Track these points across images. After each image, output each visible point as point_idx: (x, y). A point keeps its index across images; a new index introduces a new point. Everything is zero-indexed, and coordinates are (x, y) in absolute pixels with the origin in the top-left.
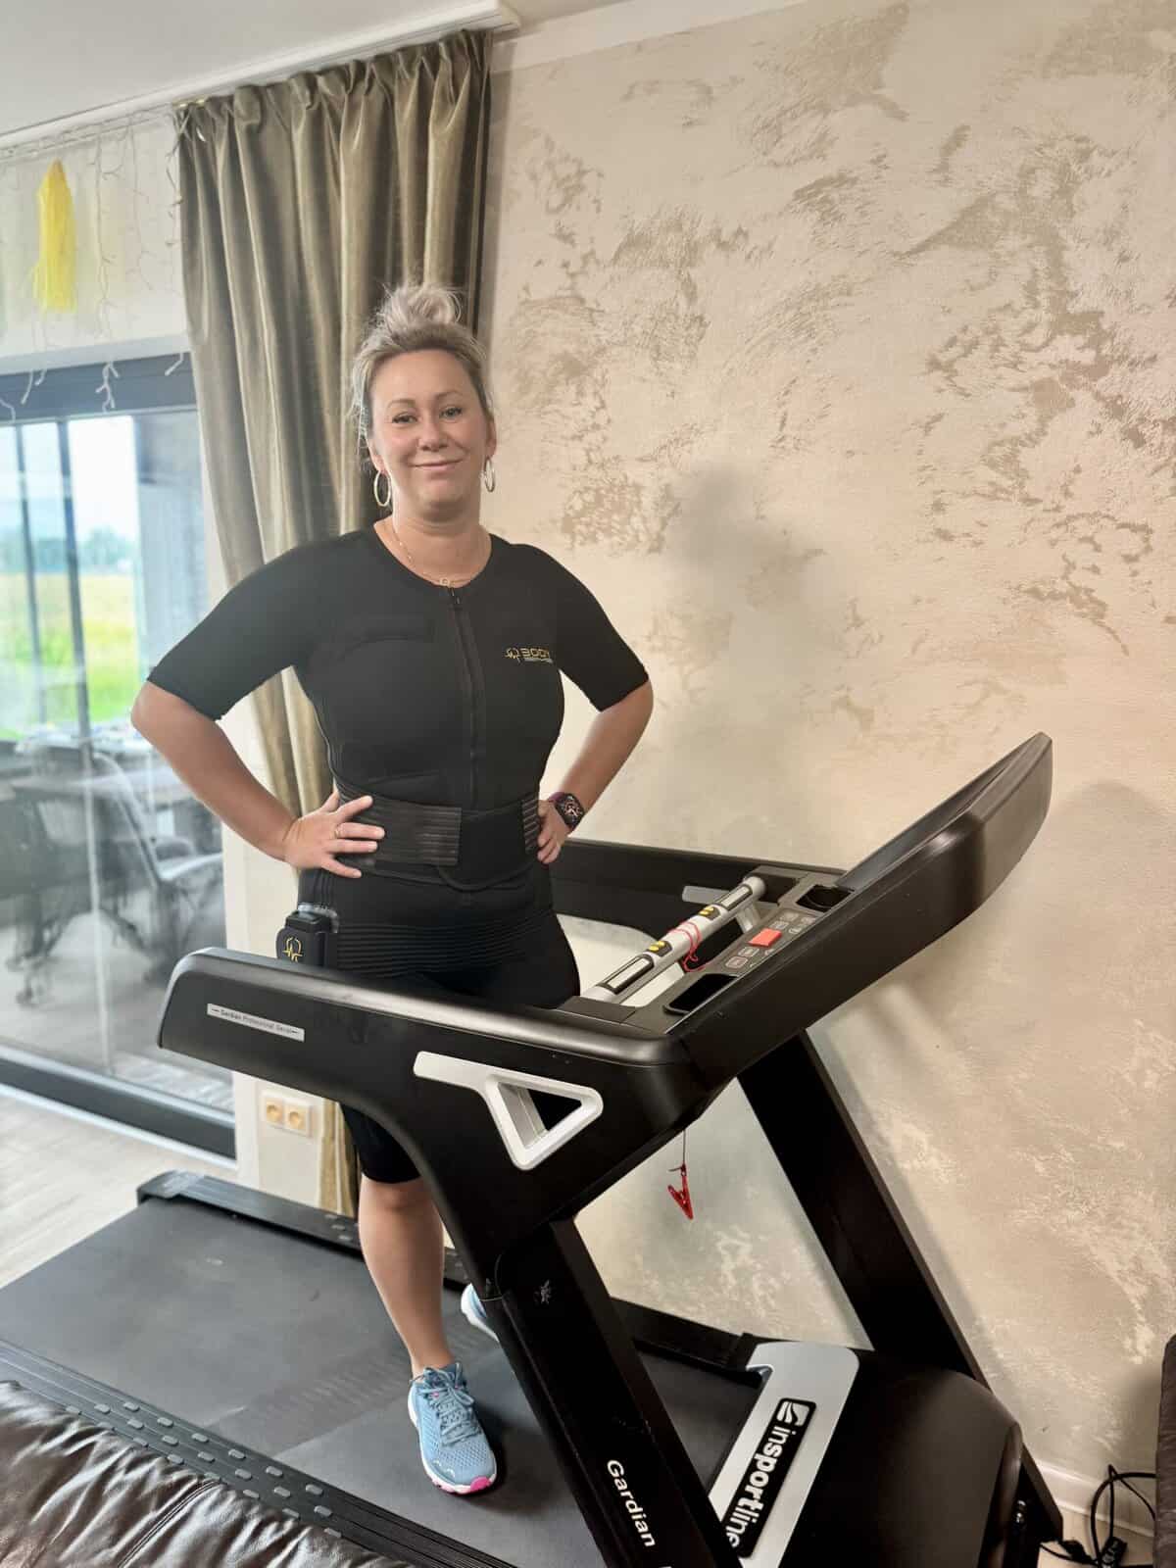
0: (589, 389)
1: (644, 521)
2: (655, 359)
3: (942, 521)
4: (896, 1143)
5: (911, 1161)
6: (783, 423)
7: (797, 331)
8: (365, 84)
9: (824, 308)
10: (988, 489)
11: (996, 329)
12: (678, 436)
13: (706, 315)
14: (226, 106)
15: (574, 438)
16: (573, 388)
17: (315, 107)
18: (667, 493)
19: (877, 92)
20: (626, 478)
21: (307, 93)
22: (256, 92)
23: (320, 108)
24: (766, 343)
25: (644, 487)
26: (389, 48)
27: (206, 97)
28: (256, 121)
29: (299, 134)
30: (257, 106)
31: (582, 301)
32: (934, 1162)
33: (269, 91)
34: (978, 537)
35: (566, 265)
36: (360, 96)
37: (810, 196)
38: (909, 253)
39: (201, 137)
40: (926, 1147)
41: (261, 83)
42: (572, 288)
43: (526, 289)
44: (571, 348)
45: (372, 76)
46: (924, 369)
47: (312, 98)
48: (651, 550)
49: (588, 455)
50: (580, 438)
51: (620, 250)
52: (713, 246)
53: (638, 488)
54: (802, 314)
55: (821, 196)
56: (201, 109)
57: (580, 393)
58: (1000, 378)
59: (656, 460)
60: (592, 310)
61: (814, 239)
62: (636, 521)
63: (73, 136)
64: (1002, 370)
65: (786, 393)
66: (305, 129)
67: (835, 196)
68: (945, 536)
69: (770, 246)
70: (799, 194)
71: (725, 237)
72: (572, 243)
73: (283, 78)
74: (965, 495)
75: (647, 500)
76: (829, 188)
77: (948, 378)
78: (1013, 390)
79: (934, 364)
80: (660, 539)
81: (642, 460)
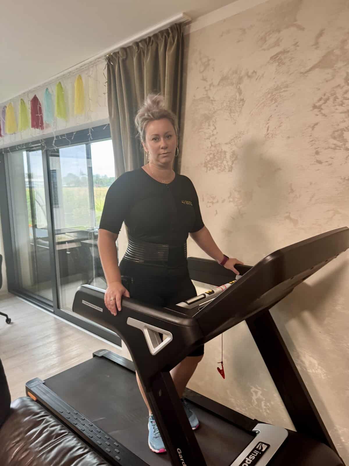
0: (211, 124)
1: (227, 162)
2: (230, 113)
3: (319, 157)
4: (307, 364)
5: (312, 370)
6: (268, 130)
7: (272, 100)
8: (151, 44)
9: (280, 92)
10: (333, 146)
11: (335, 94)
12: (236, 136)
13: (244, 98)
14: (118, 55)
15: (207, 139)
16: (207, 124)
17: (139, 52)
18: (234, 153)
19: (295, 23)
20: (222, 150)
21: (137, 48)
22: (125, 49)
23: (140, 52)
24: (263, 105)
25: (227, 152)
26: (157, 32)
27: (113, 53)
28: (125, 57)
29: (135, 59)
30: (125, 53)
31: (209, 98)
32: (319, 371)
33: (128, 49)
34: (330, 162)
35: (205, 88)
36: (150, 47)
37: (275, 58)
38: (306, 72)
39: (112, 64)
40: (317, 365)
41: (126, 46)
42: (207, 94)
43: (194, 96)
44: (206, 112)
45: (153, 41)
46: (311, 109)
47: (138, 49)
48: (229, 171)
49: (211, 144)
50: (209, 139)
51: (219, 82)
52: (246, 77)
53: (225, 152)
54: (273, 95)
55: (278, 58)
56: (112, 56)
57: (209, 125)
58: (337, 109)
59: (230, 143)
60: (212, 100)
61: (276, 72)
62: (225, 162)
63: (83, 67)
64: (337, 107)
65: (269, 120)
66: (136, 58)
67: (283, 57)
68: (320, 162)
69: (263, 75)
70: (271, 58)
71: (250, 74)
72: (207, 81)
73: (131, 45)
74: (326, 149)
75: (228, 155)
76: (280, 55)
77: (320, 111)
78: (341, 113)
79: (315, 107)
80: (232, 167)
81: (226, 144)
